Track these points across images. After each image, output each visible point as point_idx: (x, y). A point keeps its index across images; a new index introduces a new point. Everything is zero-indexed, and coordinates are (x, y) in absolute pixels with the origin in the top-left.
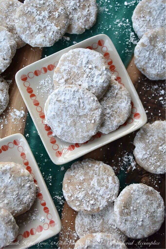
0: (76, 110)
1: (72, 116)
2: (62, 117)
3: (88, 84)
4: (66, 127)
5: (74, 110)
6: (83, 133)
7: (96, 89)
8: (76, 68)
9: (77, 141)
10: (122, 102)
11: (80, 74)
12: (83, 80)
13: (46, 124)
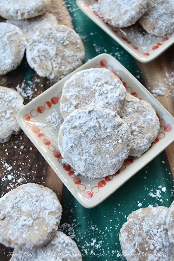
0: (97, 133)
1: (94, 141)
2: (82, 146)
3: (103, 102)
4: (89, 158)
5: (94, 134)
6: (111, 160)
7: (113, 105)
8: (84, 90)
9: (107, 172)
10: (146, 115)
11: (90, 95)
12: (95, 100)
13: (64, 163)
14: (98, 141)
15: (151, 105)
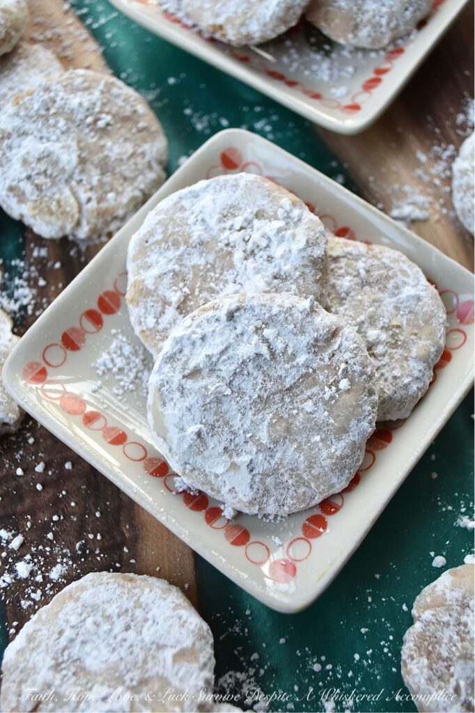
0: (267, 375)
1: (263, 402)
2: (231, 426)
3: (264, 277)
4: (261, 457)
5: (260, 380)
6: (330, 447)
7: (295, 278)
8: (196, 252)
9: (322, 487)
10: (397, 287)
11: (217, 263)
12: (237, 275)
13: (184, 487)
14: (277, 398)
15: (404, 254)
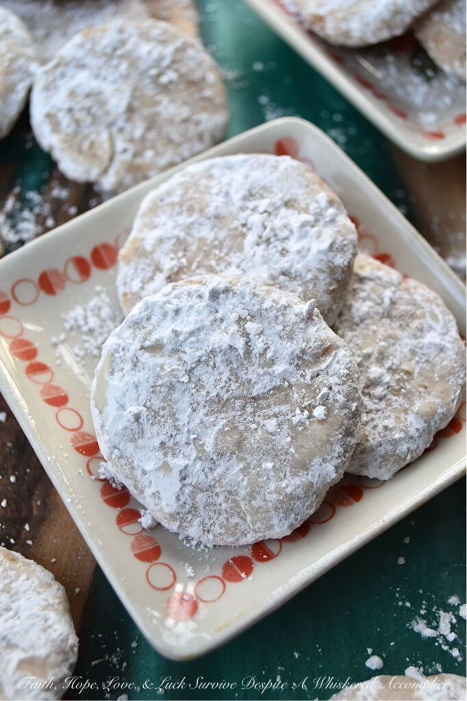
0: (234, 374)
1: (219, 404)
2: (177, 420)
3: (270, 268)
4: (199, 465)
5: (224, 378)
6: (281, 480)
7: (305, 280)
8: (208, 223)
9: (259, 524)
10: (421, 330)
11: (227, 241)
12: (243, 260)
13: (108, 476)
14: (238, 403)
15: (443, 298)
